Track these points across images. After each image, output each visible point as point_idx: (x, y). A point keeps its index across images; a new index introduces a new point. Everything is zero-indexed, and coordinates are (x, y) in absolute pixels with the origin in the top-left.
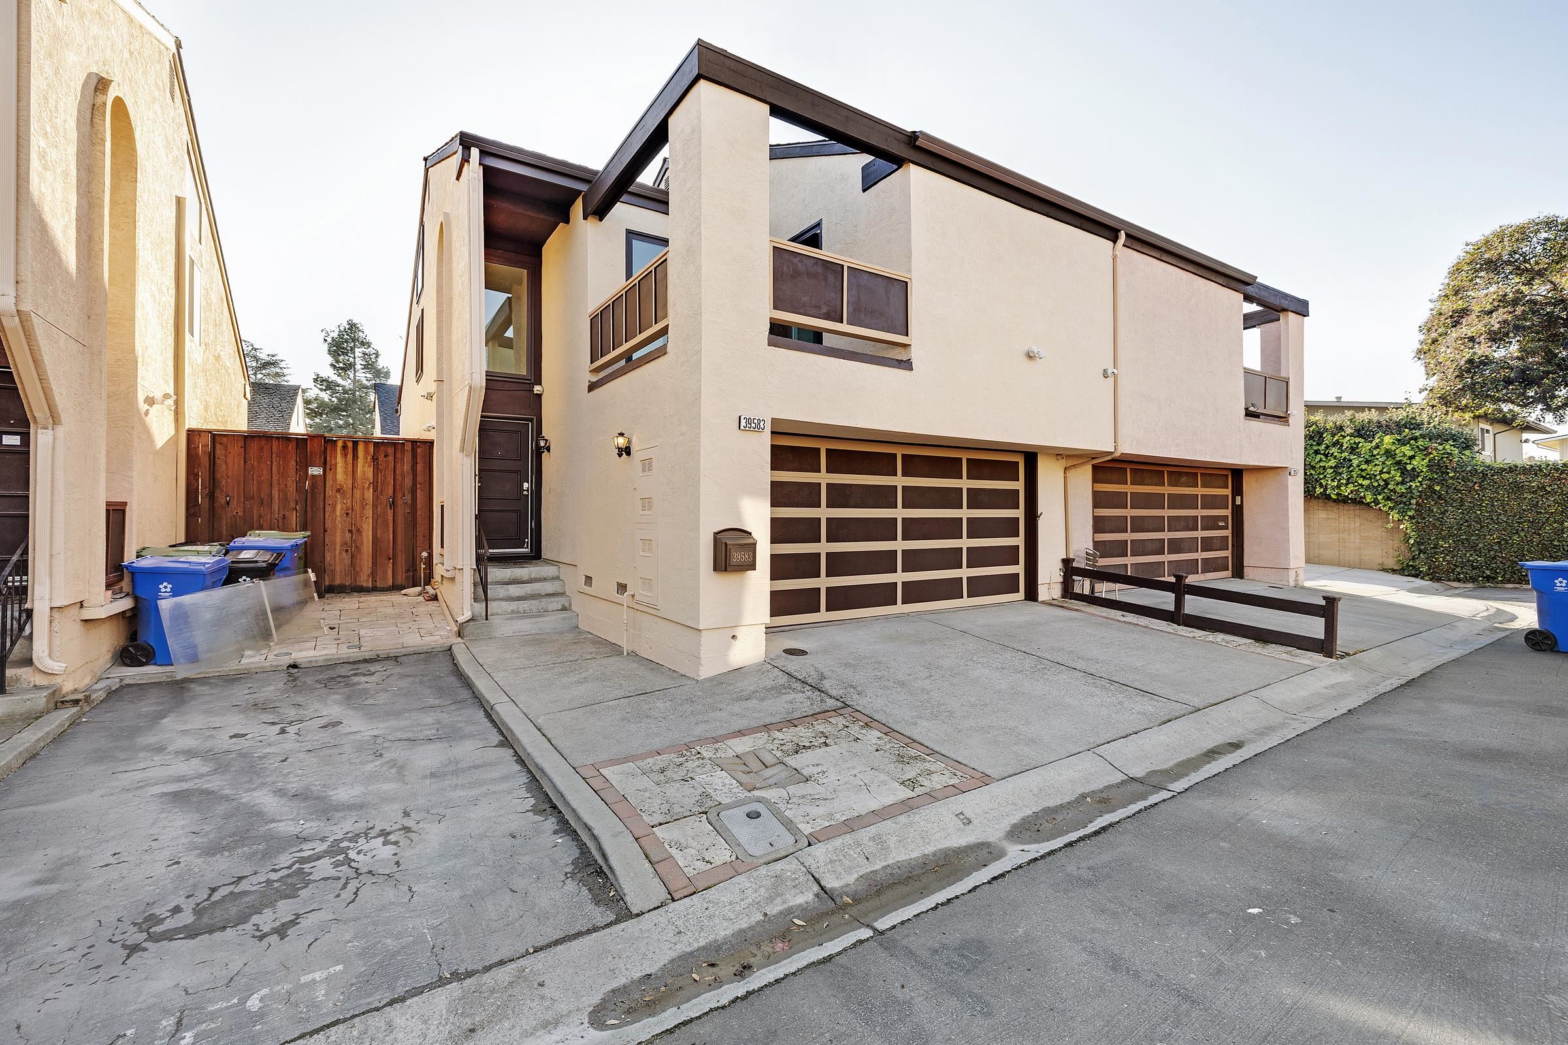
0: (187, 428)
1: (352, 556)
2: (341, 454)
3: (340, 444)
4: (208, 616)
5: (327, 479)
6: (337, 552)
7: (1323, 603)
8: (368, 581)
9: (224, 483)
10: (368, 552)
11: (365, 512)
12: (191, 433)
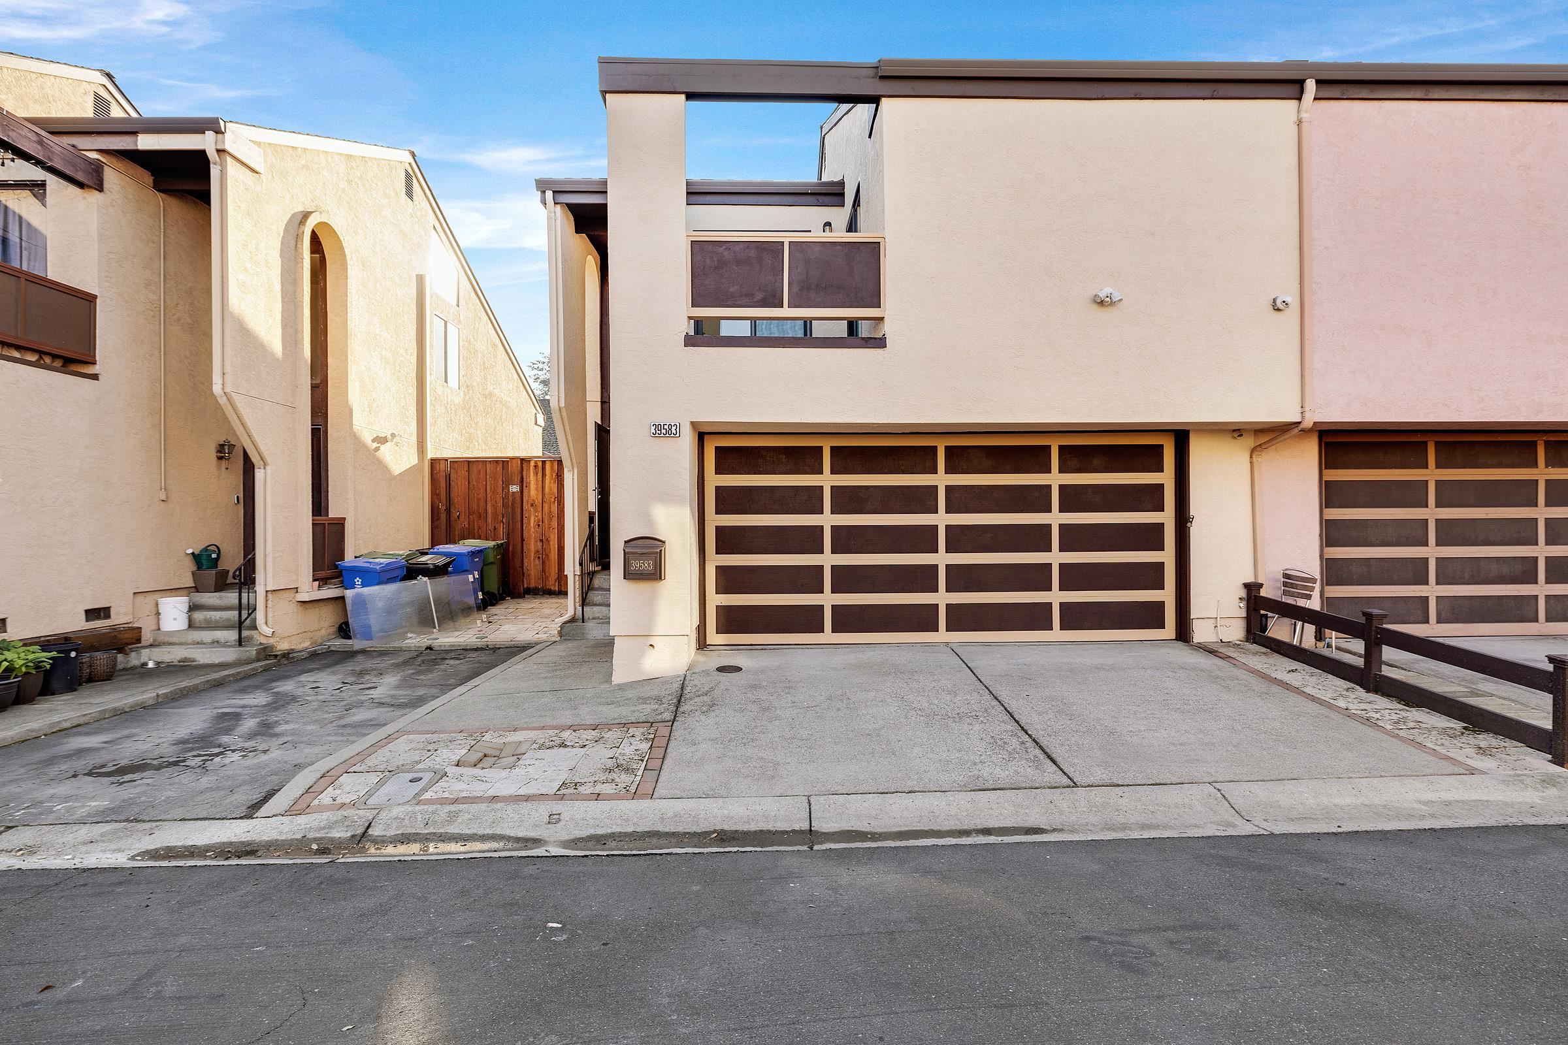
0: (429, 457)
1: (543, 563)
2: (534, 472)
3: (532, 464)
4: (380, 604)
5: (524, 495)
6: (532, 559)
7: (1550, 668)
8: (555, 585)
9: (456, 501)
10: (555, 558)
11: (552, 523)
12: (434, 462)
